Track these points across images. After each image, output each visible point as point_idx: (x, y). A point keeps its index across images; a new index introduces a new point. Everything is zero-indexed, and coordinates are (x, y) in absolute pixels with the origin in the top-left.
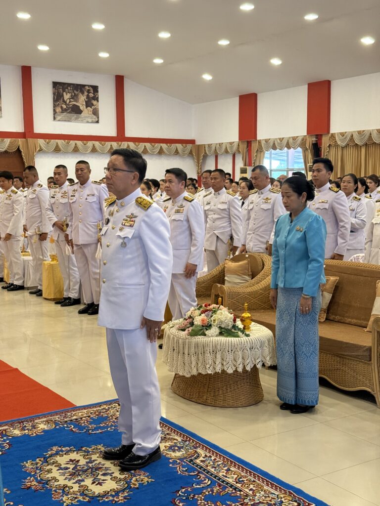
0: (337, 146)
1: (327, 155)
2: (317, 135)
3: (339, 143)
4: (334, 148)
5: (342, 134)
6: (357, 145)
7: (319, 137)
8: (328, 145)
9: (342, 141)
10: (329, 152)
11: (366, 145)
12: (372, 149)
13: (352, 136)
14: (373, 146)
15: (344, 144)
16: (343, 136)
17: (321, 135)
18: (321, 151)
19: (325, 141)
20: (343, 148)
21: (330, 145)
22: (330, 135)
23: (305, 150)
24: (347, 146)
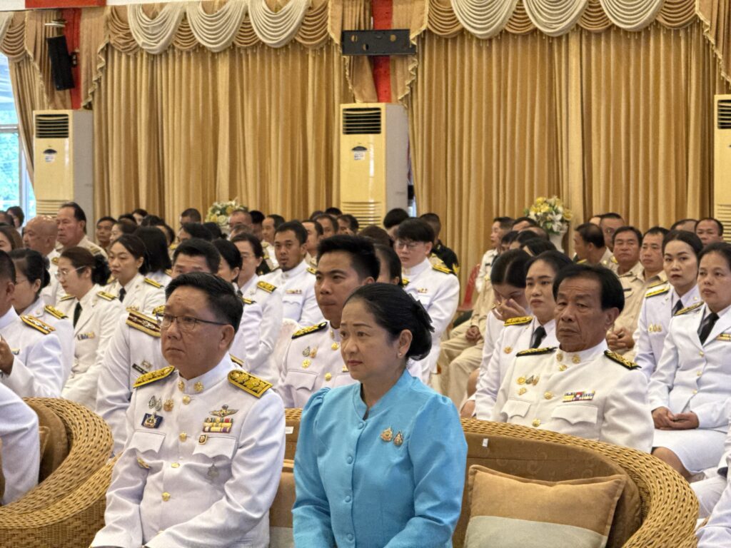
0: (132, 50)
1: (98, 81)
2: (60, 10)
3: (140, 40)
4: (124, 57)
5: (151, 11)
6: (200, 48)
7: (70, 17)
8: (102, 46)
9: (152, 36)
10: (104, 69)
11: (232, 49)
12: (252, 65)
13: (184, 17)
14: (254, 55)
15: (156, 47)
16: (153, 18)
17: (77, 12)
18: (77, 66)
19: (92, 33)
20: (153, 58)
21: (107, 45)
22: (108, 12)
23: (20, 63)
24: (168, 50)
